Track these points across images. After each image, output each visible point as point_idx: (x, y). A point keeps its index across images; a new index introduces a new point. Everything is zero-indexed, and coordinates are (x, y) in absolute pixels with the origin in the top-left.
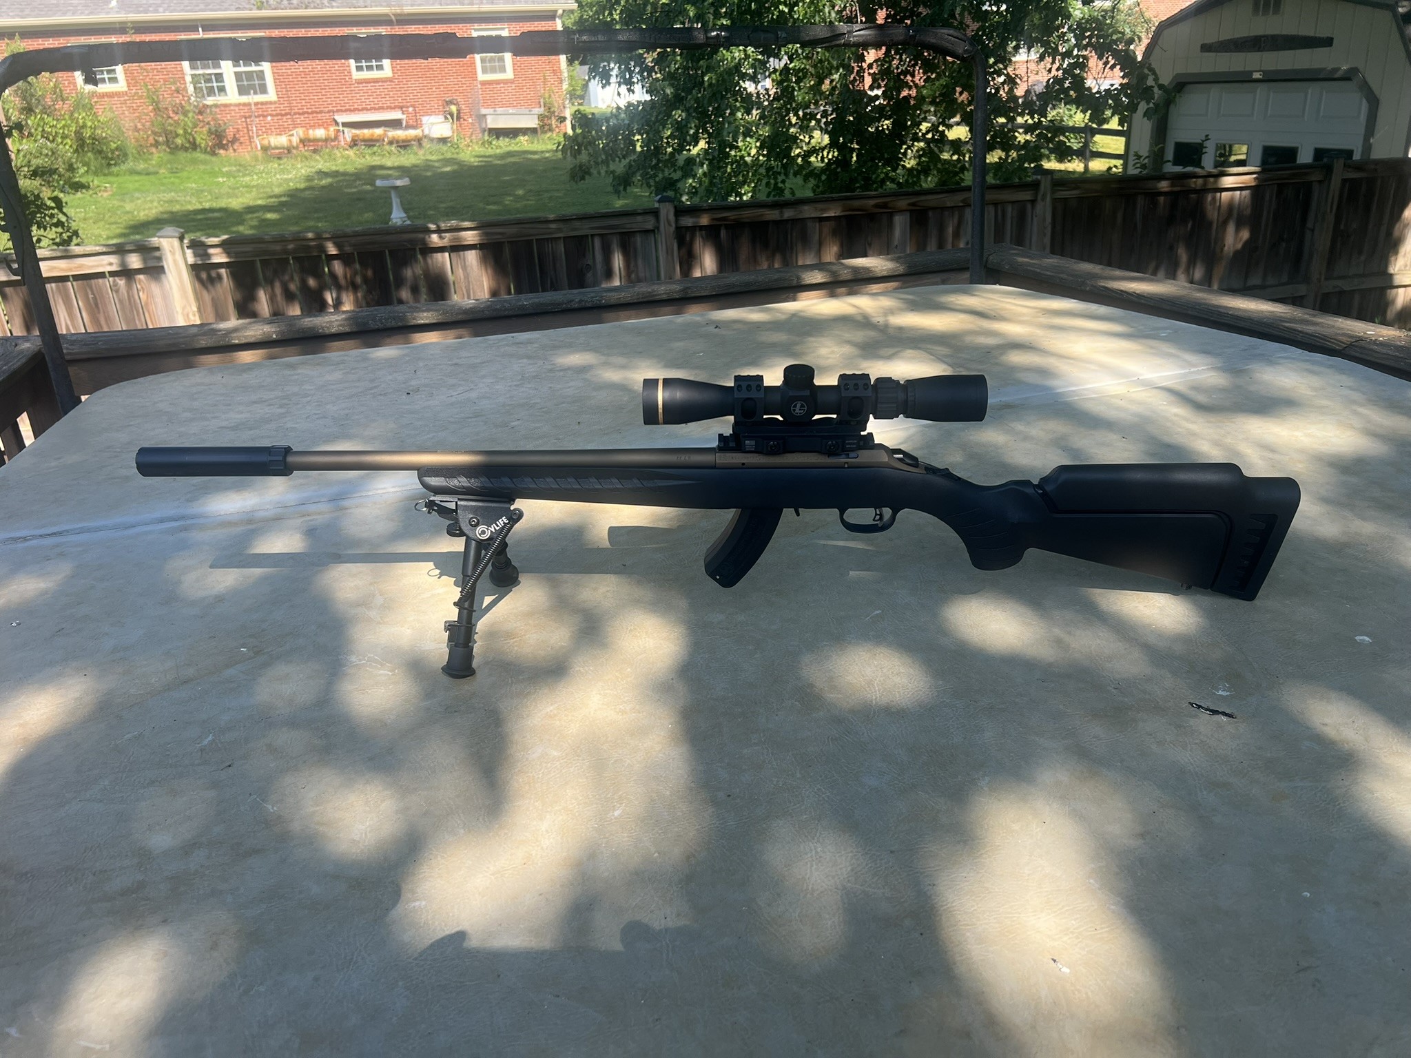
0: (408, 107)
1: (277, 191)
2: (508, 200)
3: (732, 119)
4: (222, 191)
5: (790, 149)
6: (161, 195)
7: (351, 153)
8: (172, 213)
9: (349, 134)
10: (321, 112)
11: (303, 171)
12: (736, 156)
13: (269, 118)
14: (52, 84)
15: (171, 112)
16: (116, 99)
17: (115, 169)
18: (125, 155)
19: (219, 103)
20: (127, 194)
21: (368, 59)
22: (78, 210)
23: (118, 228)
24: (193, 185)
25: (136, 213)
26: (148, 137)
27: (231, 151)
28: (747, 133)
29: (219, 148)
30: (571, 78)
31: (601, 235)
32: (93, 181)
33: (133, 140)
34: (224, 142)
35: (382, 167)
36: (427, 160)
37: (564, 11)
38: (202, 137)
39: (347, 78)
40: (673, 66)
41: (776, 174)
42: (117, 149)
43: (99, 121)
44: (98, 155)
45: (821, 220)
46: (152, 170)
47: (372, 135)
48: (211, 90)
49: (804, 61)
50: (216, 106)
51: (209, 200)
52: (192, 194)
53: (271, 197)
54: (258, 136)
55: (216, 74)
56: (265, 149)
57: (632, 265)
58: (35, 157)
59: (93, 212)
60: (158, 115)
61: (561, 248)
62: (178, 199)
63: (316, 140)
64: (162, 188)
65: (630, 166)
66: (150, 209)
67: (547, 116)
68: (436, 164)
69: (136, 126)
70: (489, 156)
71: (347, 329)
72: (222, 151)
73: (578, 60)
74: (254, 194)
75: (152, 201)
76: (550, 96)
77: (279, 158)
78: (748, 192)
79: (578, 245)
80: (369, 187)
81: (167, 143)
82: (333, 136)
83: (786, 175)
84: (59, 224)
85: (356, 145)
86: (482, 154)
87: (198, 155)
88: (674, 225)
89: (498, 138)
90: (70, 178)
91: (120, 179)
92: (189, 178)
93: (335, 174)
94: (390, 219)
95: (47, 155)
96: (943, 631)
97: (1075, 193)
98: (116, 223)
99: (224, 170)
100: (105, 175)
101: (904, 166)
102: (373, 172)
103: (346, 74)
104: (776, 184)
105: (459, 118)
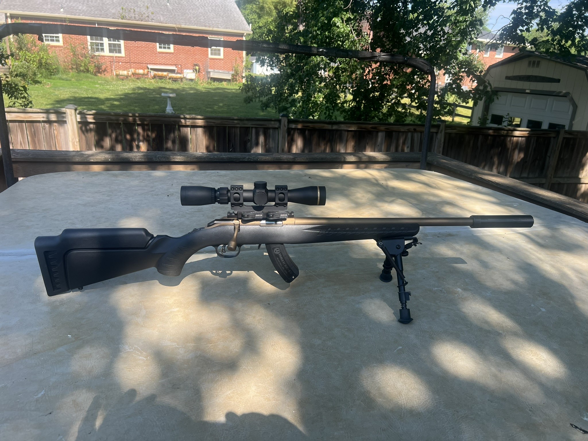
0: (178, 65)
1: (120, 93)
2: (216, 107)
3: (314, 85)
4: (97, 90)
5: (336, 100)
6: (71, 90)
7: (153, 81)
8: (75, 97)
9: (153, 73)
10: (142, 63)
11: (132, 86)
12: (314, 100)
13: (121, 63)
14: (31, 39)
15: (80, 56)
16: (58, 48)
17: (53, 77)
18: (58, 71)
19: (100, 55)
20: (56, 87)
21: (164, 44)
22: (35, 92)
23: (51, 101)
24: (85, 87)
25: (59, 96)
26: (69, 65)
27: (103, 75)
28: (320, 91)
29: (98, 73)
30: (247, 61)
31: (256, 128)
32: (43, 81)
33: (63, 66)
34: (101, 71)
35: (164, 88)
36: (184, 87)
37: (247, 34)
38: (92, 68)
39: (155, 51)
40: (291, 61)
41: (329, 110)
42: (55, 69)
43: (49, 57)
44: (47, 70)
45: (348, 131)
46: (69, 79)
47: (162, 75)
48: (98, 49)
49: (346, 65)
50: (99, 56)
51: (91, 94)
52: (84, 91)
53: (117, 95)
54: (115, 70)
55: (101, 43)
56: (117, 75)
57: (267, 141)
58: (20, 68)
59: (41, 93)
60: (74, 57)
61: (238, 131)
62: (78, 92)
63: (139, 74)
64: (72, 87)
65: (269, 100)
66: (66, 94)
67: (235, 75)
68: (188, 89)
69: (64, 60)
70: (210, 89)
71: (143, 160)
72: (99, 74)
73: (250, 54)
74: (110, 93)
75: (67, 92)
76: (237, 67)
77: (123, 80)
78: (317, 116)
79: (246, 130)
80: (158, 96)
81: (77, 69)
82: (146, 73)
83: (334, 110)
84: (24, 97)
85: (155, 78)
86: (207, 87)
87: (89, 75)
88: (287, 127)
89: (214, 81)
90: (34, 78)
91: (55, 81)
92: (83, 84)
93: (145, 89)
94: (166, 110)
95: (25, 68)
96: (434, 363)
97: (454, 131)
98: (50, 99)
99: (99, 82)
100: (49, 79)
101: (382, 112)
102: (161, 90)
103: (155, 49)
104: (329, 114)
105: (199, 72)
